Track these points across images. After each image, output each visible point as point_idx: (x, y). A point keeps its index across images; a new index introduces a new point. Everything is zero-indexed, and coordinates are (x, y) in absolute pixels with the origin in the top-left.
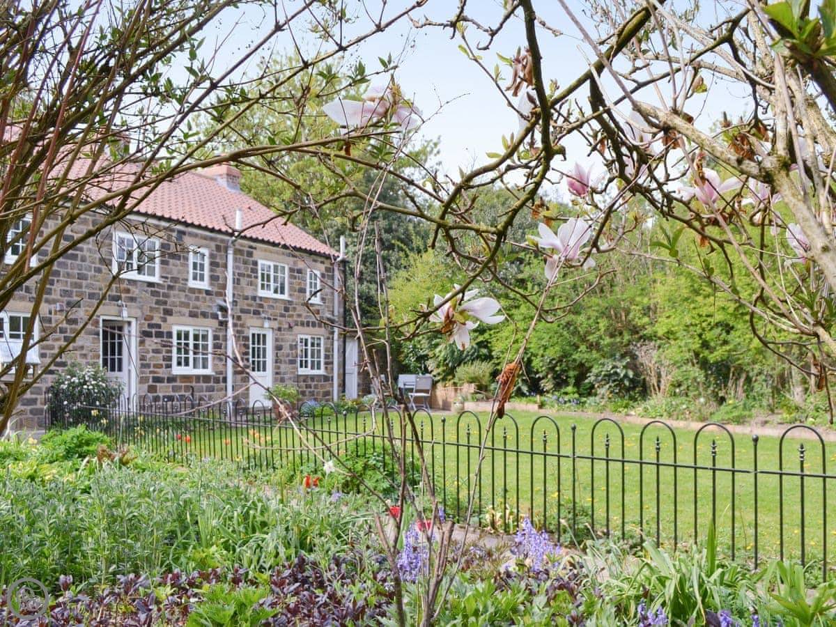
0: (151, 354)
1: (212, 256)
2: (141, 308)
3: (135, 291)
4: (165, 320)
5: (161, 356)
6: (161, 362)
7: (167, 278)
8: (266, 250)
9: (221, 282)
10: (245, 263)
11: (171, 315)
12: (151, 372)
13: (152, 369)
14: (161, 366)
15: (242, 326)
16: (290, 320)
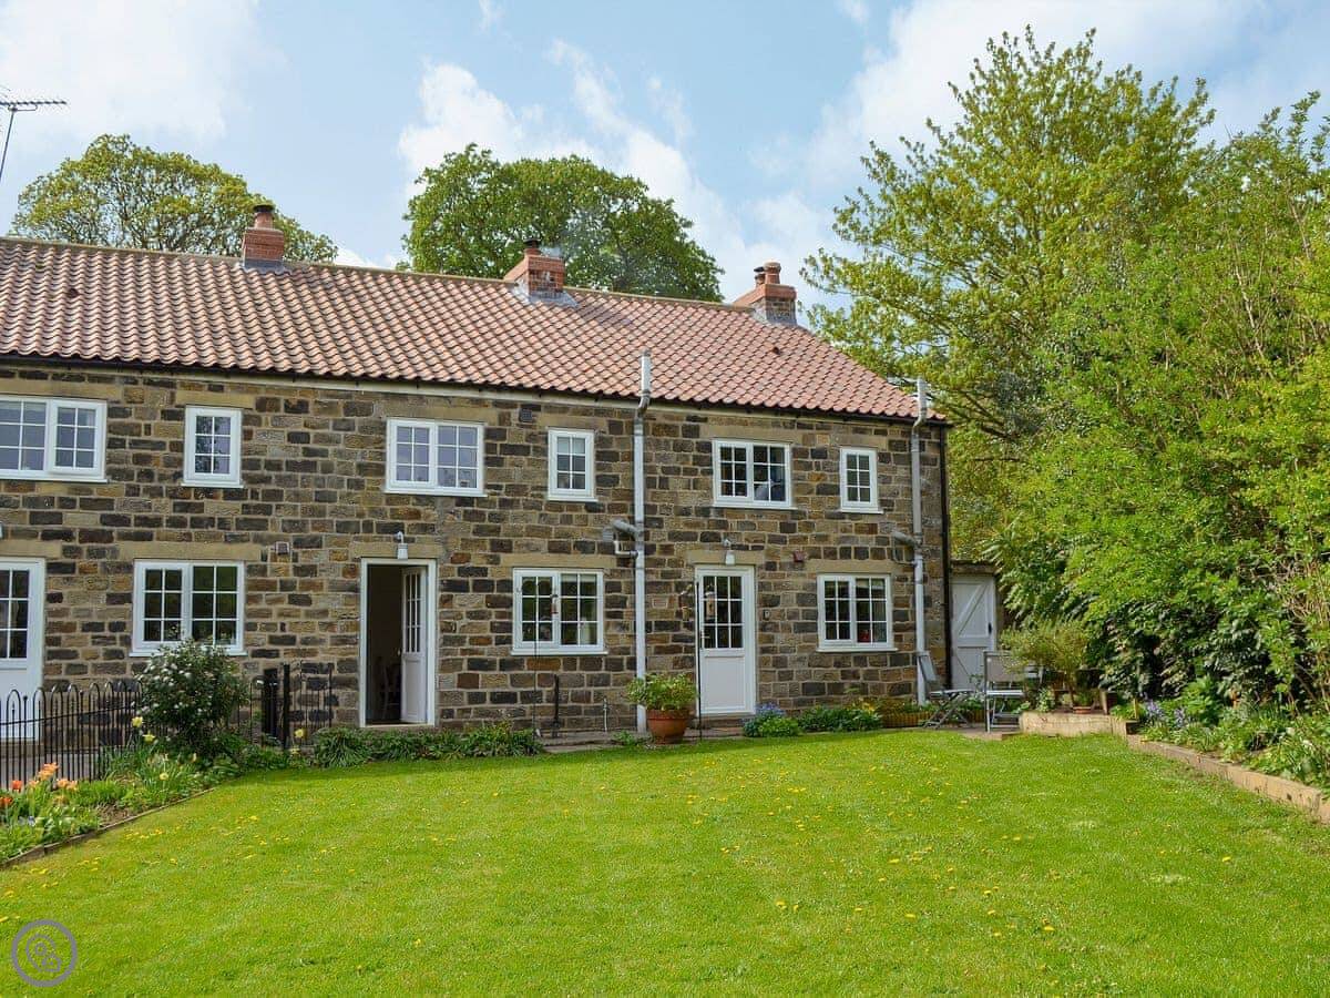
0: (465, 621)
1: (599, 442)
2: (445, 543)
3: (432, 514)
4: (496, 561)
5: (487, 623)
6: (488, 633)
7: (498, 487)
8: (730, 421)
9: (621, 486)
10: (679, 447)
11: (509, 551)
12: (464, 652)
13: (467, 646)
14: (488, 641)
15: (676, 563)
16: (796, 547)
